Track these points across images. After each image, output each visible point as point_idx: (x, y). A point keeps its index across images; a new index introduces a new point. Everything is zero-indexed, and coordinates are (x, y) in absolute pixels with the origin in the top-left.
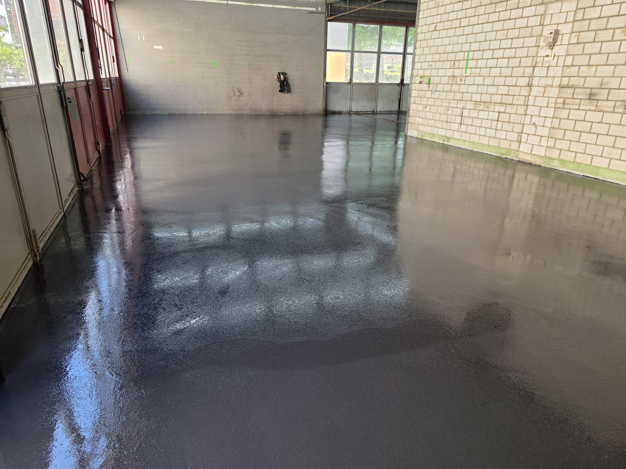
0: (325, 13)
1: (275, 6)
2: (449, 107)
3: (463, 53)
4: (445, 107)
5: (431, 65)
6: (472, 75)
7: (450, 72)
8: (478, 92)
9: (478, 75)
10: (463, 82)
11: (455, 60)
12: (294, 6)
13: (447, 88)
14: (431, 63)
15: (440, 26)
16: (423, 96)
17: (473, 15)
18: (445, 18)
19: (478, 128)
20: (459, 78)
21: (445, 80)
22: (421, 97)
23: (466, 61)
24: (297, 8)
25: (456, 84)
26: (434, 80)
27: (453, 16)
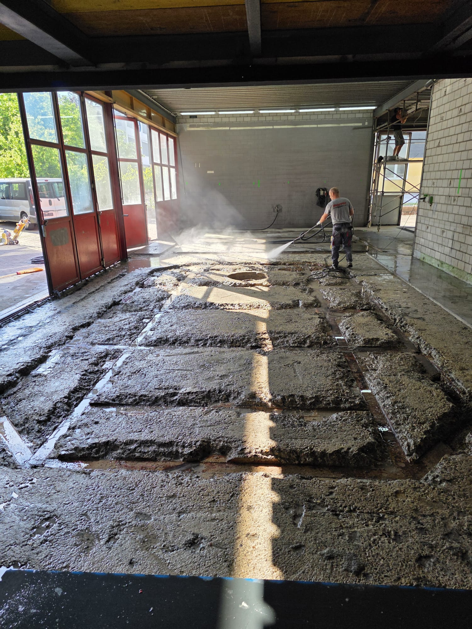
0: (373, 127)
1: (319, 126)
2: (444, 229)
3: (457, 171)
4: (441, 228)
5: (434, 183)
6: (462, 196)
7: (447, 191)
8: (466, 215)
9: (467, 196)
10: (455, 203)
11: (451, 179)
12: (339, 124)
13: (444, 208)
14: (434, 181)
15: (443, 142)
16: (426, 216)
17: (467, 130)
18: (446, 133)
19: (464, 254)
20: (453, 198)
21: (443, 200)
22: (425, 217)
23: (459, 180)
24: (342, 125)
25: (451, 204)
26: (436, 199)
27: (452, 131)
